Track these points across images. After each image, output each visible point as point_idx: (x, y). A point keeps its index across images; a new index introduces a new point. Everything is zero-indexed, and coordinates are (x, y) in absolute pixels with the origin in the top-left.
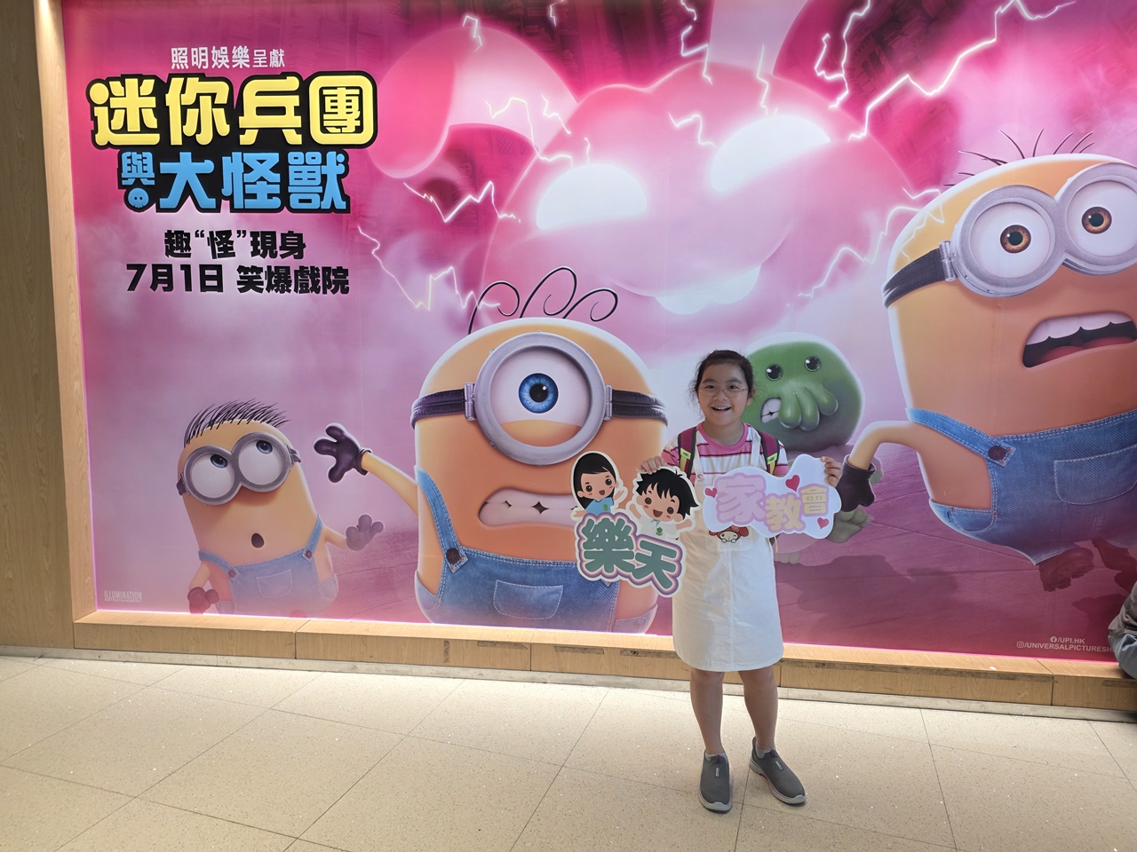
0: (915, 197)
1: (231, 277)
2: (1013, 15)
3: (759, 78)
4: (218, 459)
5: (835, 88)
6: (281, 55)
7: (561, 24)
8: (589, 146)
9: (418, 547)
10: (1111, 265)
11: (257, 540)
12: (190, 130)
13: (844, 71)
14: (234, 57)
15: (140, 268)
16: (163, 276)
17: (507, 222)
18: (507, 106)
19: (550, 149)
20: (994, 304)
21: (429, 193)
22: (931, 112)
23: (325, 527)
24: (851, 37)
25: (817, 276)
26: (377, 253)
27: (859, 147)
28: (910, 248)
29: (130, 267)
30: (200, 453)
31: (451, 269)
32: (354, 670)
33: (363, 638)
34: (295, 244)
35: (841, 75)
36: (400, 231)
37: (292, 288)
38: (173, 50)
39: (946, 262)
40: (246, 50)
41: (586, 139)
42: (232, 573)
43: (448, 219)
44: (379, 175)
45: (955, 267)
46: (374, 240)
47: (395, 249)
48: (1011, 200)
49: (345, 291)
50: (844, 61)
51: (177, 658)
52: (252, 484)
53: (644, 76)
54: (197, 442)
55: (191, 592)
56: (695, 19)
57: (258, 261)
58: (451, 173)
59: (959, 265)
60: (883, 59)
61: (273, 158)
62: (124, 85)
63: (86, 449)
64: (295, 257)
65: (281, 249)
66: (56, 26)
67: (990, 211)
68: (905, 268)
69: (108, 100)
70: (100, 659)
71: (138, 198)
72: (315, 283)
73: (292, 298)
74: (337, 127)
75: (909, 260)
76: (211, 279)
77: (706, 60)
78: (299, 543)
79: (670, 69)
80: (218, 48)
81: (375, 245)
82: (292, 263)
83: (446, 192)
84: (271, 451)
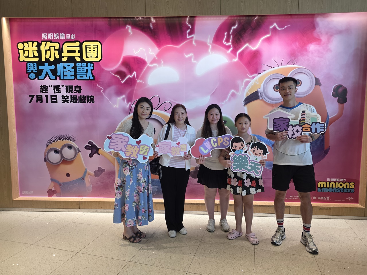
0: (251, 77)
1: (60, 99)
2: (275, 28)
3: (208, 44)
4: (56, 151)
5: (229, 47)
6: (74, 36)
7: (154, 28)
8: (162, 62)
9: (115, 176)
10: (302, 95)
11: (68, 175)
12: (48, 57)
13: (231, 43)
14: (60, 36)
15: (33, 96)
16: (40, 99)
17: (140, 83)
18: (139, 51)
19: (152, 63)
20: (272, 105)
21: (117, 75)
22: (254, 54)
23: (88, 171)
24: (232, 33)
25: (225, 98)
26: (103, 91)
27: (235, 63)
28: (250, 90)
29: (30, 96)
30: (51, 150)
31: (124, 96)
32: (97, 212)
33: (99, 202)
34: (79, 89)
35: (230, 44)
36: (109, 85)
37: (78, 102)
38: (43, 34)
39: (259, 94)
40: (64, 34)
41: (162, 60)
42: (60, 185)
43: (123, 82)
44: (103, 70)
45: (262, 95)
46: (101, 88)
47: (108, 90)
48: (276, 77)
49: (93, 102)
50: (231, 40)
51: (44, 210)
52: (66, 159)
53: (177, 43)
54: (50, 147)
55: (48, 190)
56: (191, 28)
57: (68, 94)
58: (124, 69)
59: (263, 95)
60: (241, 39)
61: (72, 65)
62: (28, 44)
63: (17, 149)
64: (79, 93)
65: (74, 90)
66: (8, 27)
67: (270, 81)
68: (249, 96)
69: (23, 48)
70: (21, 211)
71: (32, 76)
72: (85, 100)
73: (78, 105)
74: (91, 56)
75: (250, 94)
76: (54, 99)
77: (194, 39)
78: (81, 176)
79: (184, 41)
80: (56, 34)
81: (102, 89)
82: (78, 95)
83: (122, 75)
84: (72, 149)
